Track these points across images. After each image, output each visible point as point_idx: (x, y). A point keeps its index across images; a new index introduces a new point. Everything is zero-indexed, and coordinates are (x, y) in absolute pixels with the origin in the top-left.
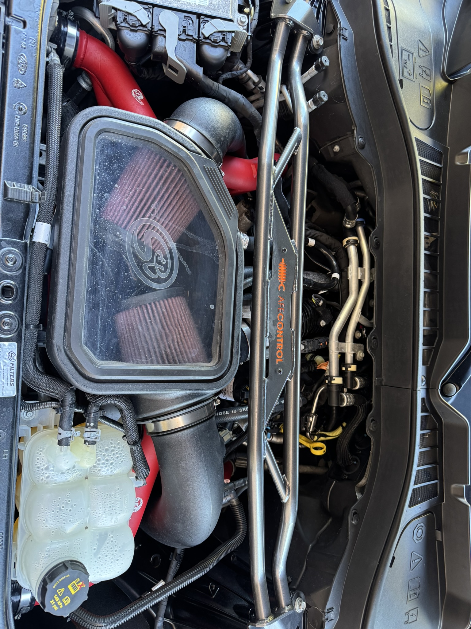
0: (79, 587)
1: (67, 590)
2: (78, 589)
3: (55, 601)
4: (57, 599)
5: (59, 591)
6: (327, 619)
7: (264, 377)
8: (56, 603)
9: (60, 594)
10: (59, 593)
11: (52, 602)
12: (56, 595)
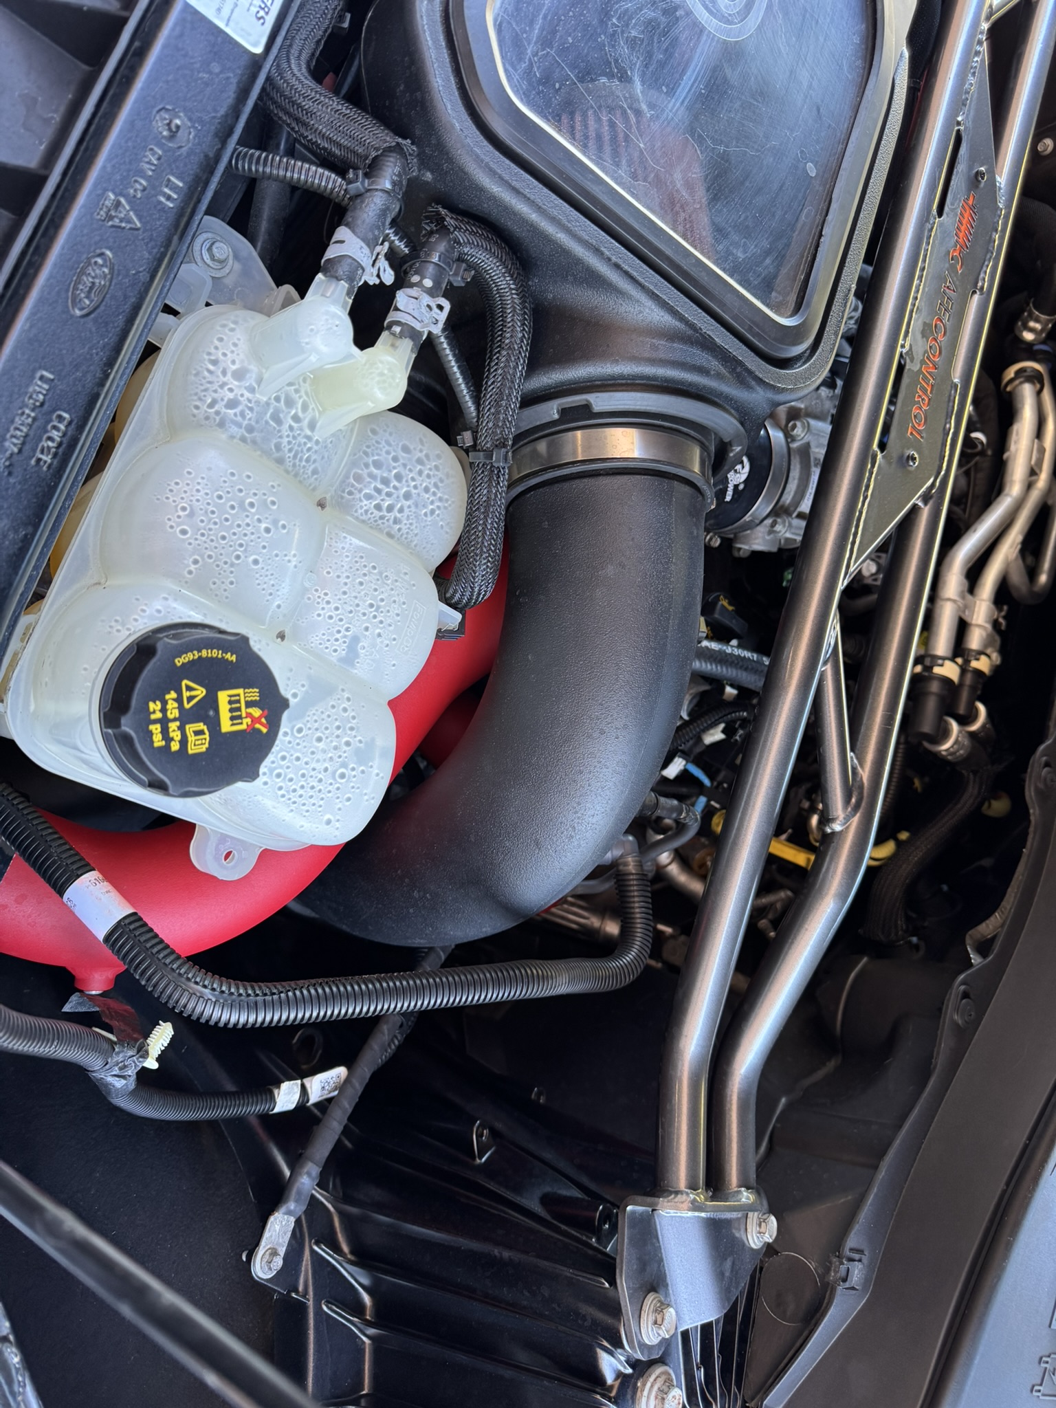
0: (249, 720)
1: (210, 702)
2: (244, 727)
3: (164, 710)
4: (173, 712)
5: (189, 688)
6: (845, 1280)
7: (875, 446)
8: (164, 722)
9: (190, 699)
10: (186, 694)
11: (155, 706)
12: (173, 695)
